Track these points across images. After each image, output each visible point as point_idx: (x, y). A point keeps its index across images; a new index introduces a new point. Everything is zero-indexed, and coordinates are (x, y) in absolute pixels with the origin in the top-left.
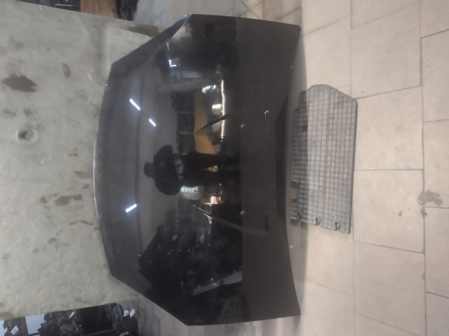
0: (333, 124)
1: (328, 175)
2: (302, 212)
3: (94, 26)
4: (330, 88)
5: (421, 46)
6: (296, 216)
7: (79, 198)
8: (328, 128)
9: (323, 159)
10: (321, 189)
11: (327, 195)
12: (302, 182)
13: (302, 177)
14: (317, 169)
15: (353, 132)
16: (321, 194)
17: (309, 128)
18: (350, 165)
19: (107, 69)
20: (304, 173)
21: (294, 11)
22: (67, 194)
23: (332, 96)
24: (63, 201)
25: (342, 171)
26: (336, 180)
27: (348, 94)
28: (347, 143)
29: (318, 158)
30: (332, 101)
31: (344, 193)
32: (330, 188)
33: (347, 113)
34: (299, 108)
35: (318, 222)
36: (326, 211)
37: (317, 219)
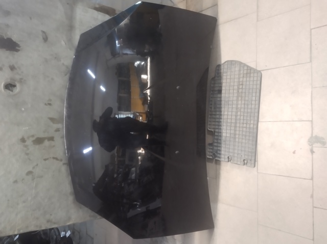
0: (242, 88)
1: (238, 125)
2: (217, 152)
4: (241, 63)
5: (311, 35)
6: (211, 156)
7: (51, 139)
8: (238, 92)
9: (234, 113)
10: (232, 136)
11: (237, 140)
12: (217, 130)
13: (217, 127)
14: (229, 121)
15: (258, 94)
16: (232, 139)
17: (223, 92)
18: (256, 118)
20: (219, 124)
21: (212, 7)
22: (42, 135)
23: (242, 69)
24: (39, 141)
25: (249, 122)
26: (244, 129)
27: (255, 68)
28: (253, 102)
29: (230, 113)
30: (242, 72)
31: (251, 138)
32: (239, 135)
33: (253, 81)
34: (215, 77)
35: (229, 160)
36: (236, 151)
37: (228, 157)
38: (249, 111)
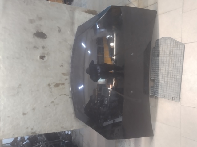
0: (172, 54)
1: (169, 76)
2: (156, 92)
3: (71, 10)
4: (171, 39)
6: (152, 94)
7: (63, 84)
8: (170, 56)
9: (167, 69)
10: (166, 82)
11: (168, 85)
12: (156, 79)
13: (156, 77)
14: (164, 73)
15: (182, 58)
16: (165, 85)
17: (160, 56)
18: (181, 73)
19: (76, 29)
20: (157, 75)
21: (153, 4)
22: (58, 82)
23: (172, 42)
24: (57, 85)
25: (176, 75)
26: (173, 79)
27: (180, 42)
28: (179, 63)
29: (164, 69)
30: (172, 44)
31: (177, 84)
32: (170, 82)
33: (179, 50)
34: (155, 47)
35: (163, 97)
36: (168, 92)
37: (163, 95)
38: (176, 68)
